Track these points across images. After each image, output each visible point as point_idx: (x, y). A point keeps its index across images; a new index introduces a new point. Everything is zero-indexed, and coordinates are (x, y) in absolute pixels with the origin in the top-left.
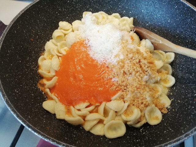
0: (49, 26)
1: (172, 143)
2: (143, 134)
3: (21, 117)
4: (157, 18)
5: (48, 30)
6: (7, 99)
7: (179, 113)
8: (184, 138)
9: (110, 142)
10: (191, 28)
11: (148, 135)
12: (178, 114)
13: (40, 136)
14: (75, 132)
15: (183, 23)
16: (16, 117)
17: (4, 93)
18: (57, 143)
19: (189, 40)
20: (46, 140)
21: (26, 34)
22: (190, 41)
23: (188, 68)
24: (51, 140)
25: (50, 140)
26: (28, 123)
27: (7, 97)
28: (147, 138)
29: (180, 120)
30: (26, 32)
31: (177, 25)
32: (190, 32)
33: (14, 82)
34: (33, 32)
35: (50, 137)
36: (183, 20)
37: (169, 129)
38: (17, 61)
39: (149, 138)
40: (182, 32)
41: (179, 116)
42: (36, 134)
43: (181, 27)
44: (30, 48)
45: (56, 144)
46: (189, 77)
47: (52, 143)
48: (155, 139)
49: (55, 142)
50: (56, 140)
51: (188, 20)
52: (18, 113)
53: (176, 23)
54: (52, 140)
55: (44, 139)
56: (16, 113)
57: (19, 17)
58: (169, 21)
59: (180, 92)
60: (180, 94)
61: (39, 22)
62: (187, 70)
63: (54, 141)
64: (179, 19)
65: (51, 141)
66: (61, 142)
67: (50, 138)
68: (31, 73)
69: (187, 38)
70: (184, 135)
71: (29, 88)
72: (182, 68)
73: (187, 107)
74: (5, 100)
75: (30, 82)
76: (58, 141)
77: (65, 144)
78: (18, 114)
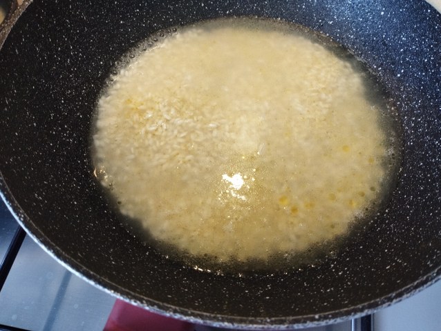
0: (94, 32)
1: (411, 290)
2: (338, 275)
3: (67, 256)
4: (353, 7)
5: (93, 44)
6: (25, 218)
7: (416, 224)
8: (435, 277)
9: (268, 298)
10: (434, 28)
11: (351, 277)
12: (412, 226)
13: (119, 294)
14: (185, 281)
15: (416, 18)
16: (55, 258)
17: (16, 202)
18: (159, 307)
19: (430, 58)
20: (133, 303)
21: (41, 56)
22: (433, 61)
23: (429, 122)
24: (144, 302)
25: (142, 303)
26: (85, 268)
27: (25, 212)
28: (349, 283)
29: (420, 239)
30: (41, 50)
31: (401, 23)
32: (432, 39)
33: (29, 175)
34: (57, 51)
35: (142, 296)
36: (415, 10)
37: (396, 261)
38: (27, 125)
39: (353, 283)
40: (413, 39)
41: (415, 231)
42: (107, 291)
43: (412, 28)
44: (53, 89)
45: (158, 310)
46: (433, 144)
47: (147, 308)
48: (368, 284)
49: (156, 307)
50: (157, 302)
51: (427, 11)
52: (58, 248)
53: (399, 18)
54: (147, 301)
55: (127, 301)
56: (53, 249)
57: (24, 13)
58: (382, 13)
59: (414, 177)
60: (413, 181)
61: (70, 24)
62: (428, 128)
63: (152, 304)
64: (406, 8)
65: (146, 305)
66: (169, 306)
67: (143, 299)
68: (63, 151)
69: (426, 53)
70: (436, 271)
71: (64, 187)
72: (416, 122)
73: (432, 211)
74: (22, 219)
75: (64, 173)
76: (161, 304)
77: (177, 308)
78: (58, 251)
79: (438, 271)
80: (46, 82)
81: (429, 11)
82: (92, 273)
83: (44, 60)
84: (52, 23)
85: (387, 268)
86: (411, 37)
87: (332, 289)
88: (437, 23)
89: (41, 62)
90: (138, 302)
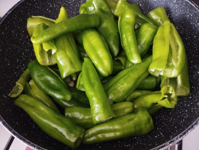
79: (170, 142)
80: (16, 46)
81: (188, 16)
82: (16, 133)
83: (16, 37)
84: (20, 21)
85: (155, 137)
86: (180, 27)
87: (129, 145)
88: (192, 22)
89: (14, 37)
90: (33, 147)
